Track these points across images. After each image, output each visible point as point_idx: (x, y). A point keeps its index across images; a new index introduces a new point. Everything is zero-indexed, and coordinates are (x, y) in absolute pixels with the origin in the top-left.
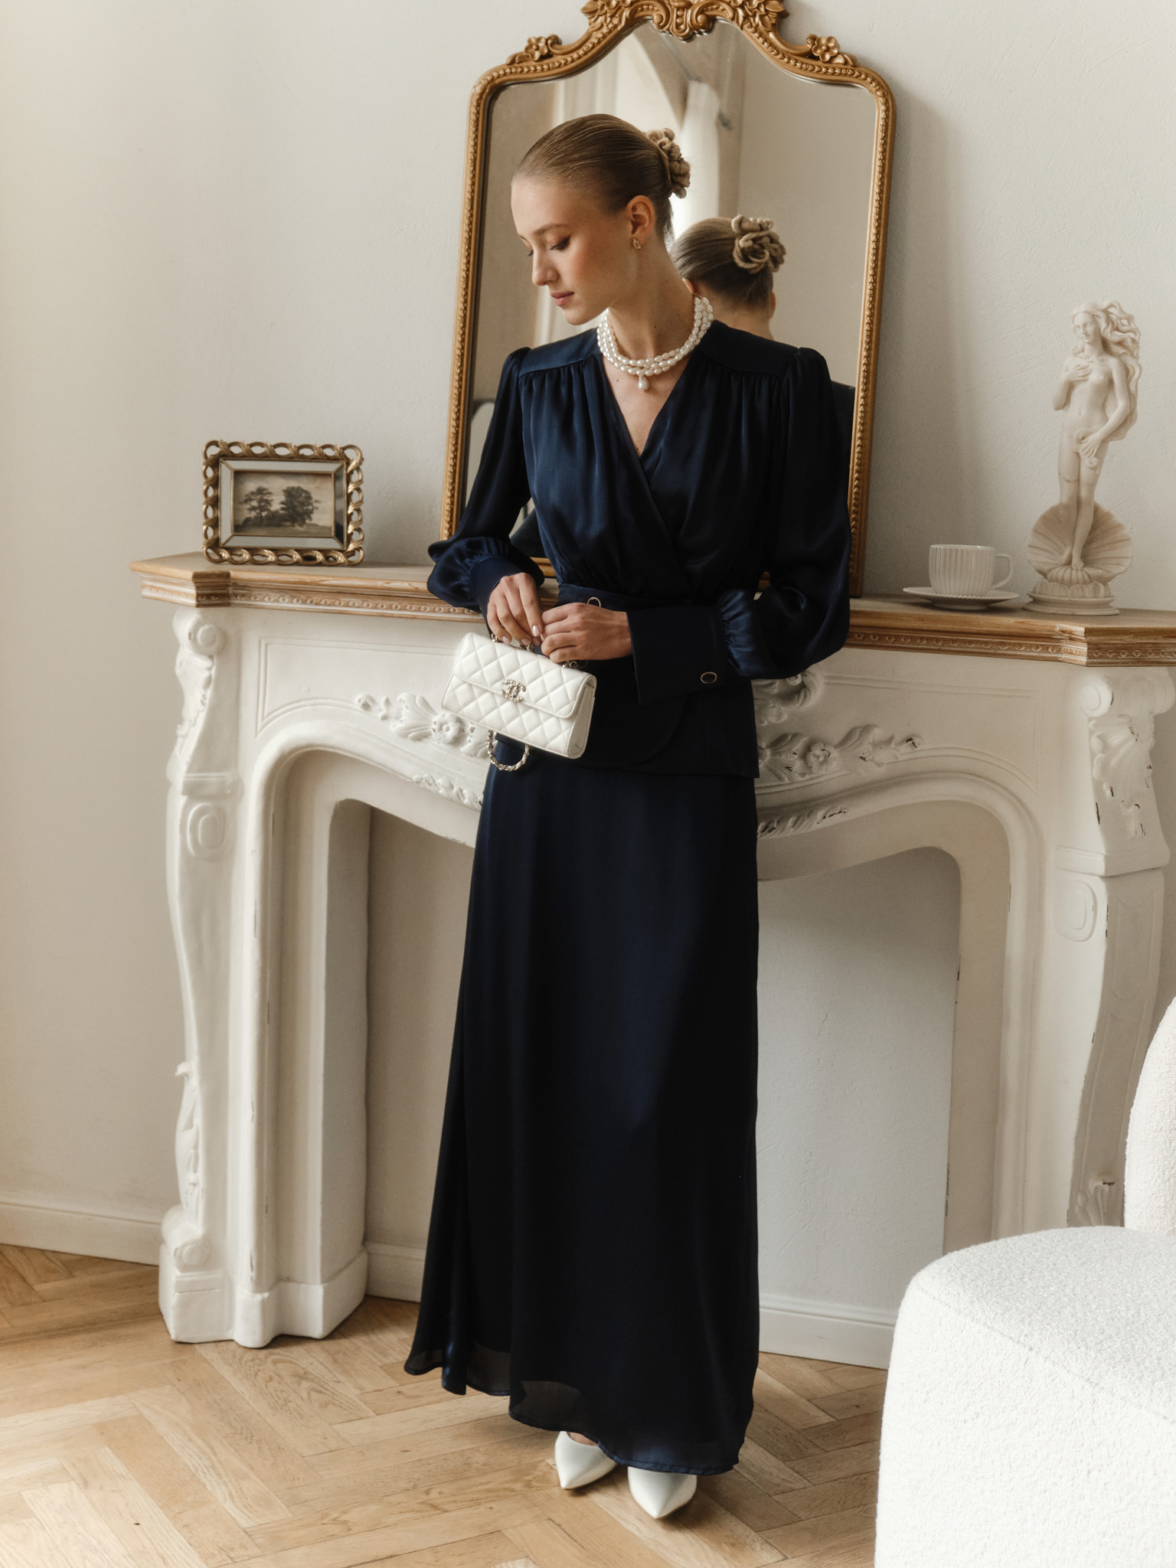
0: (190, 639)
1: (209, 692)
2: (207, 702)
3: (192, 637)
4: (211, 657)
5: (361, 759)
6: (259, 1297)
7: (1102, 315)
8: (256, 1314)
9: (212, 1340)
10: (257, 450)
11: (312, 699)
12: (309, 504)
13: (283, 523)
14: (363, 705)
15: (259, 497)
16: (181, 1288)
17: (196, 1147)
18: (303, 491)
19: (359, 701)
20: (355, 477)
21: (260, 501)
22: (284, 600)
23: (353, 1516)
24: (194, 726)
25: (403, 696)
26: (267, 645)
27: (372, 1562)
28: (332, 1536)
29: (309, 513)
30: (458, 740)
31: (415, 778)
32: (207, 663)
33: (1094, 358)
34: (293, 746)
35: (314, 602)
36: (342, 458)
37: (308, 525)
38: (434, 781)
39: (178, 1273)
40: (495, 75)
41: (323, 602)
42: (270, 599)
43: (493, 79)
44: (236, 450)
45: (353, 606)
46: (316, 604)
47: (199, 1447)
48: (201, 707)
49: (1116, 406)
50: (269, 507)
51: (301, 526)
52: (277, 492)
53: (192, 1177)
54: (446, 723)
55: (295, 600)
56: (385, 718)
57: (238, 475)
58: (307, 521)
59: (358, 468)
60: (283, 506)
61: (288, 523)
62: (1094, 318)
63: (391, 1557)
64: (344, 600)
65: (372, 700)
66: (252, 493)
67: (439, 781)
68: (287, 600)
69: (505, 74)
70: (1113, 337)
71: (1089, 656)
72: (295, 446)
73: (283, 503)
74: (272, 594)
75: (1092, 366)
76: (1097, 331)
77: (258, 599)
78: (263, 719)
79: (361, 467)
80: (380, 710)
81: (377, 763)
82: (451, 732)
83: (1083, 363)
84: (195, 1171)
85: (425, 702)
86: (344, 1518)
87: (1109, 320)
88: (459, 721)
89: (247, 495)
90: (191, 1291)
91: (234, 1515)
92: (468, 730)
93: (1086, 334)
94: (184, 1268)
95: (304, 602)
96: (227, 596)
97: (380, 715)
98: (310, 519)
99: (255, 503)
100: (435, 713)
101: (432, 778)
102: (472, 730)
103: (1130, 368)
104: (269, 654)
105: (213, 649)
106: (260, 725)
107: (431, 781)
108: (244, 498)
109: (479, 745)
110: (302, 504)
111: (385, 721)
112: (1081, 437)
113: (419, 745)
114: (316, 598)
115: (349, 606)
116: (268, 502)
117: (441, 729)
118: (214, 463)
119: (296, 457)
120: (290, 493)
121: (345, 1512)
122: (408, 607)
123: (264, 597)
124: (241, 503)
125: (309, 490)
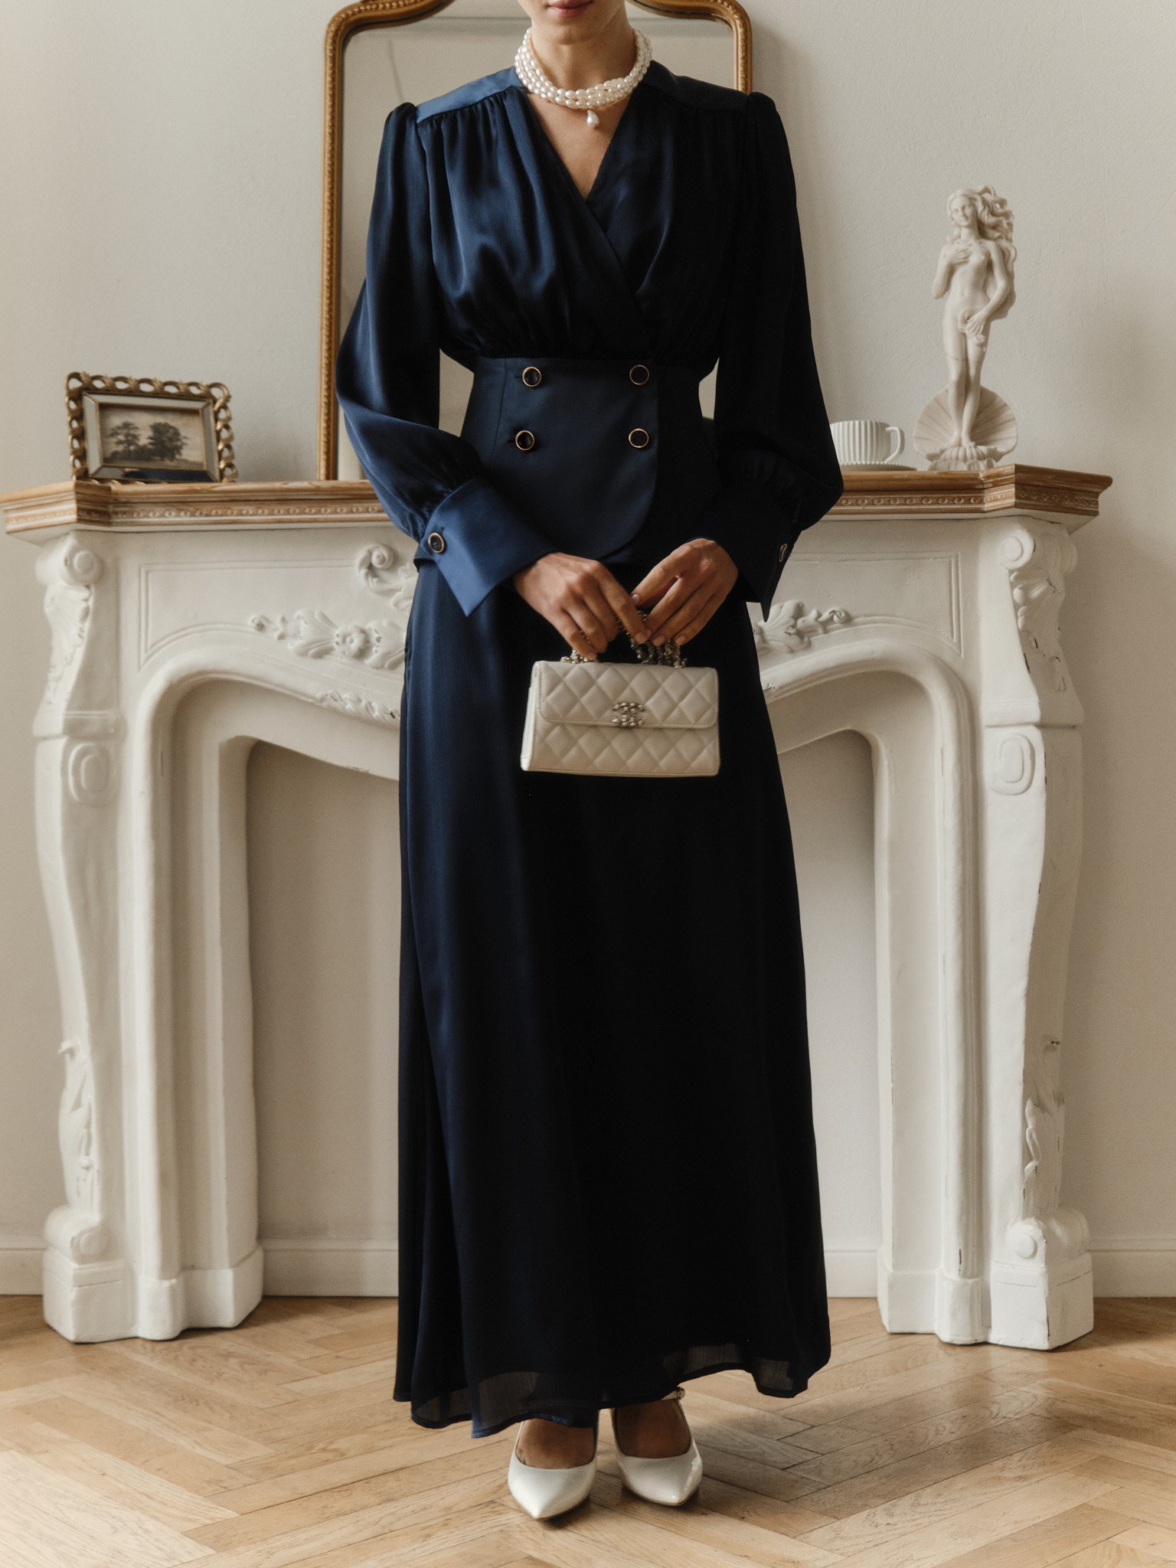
0: (66, 565)
1: (87, 625)
2: (85, 635)
3: (69, 563)
4: (88, 587)
5: (258, 683)
6: (166, 1284)
7: (978, 198)
8: (164, 1301)
9: (115, 1338)
10: (121, 385)
11: (199, 625)
12: (178, 440)
13: (153, 457)
14: (258, 625)
15: (125, 431)
16: (80, 1282)
17: (88, 1126)
18: (171, 427)
19: (253, 621)
20: (223, 415)
21: (127, 435)
22: (170, 514)
23: (341, 1444)
24: (69, 664)
25: (299, 613)
26: (147, 573)
27: (381, 1475)
28: (328, 1460)
29: (178, 449)
30: (362, 653)
31: (318, 695)
32: (85, 593)
33: (972, 241)
34: (183, 674)
35: (204, 513)
36: (207, 397)
37: (177, 460)
38: (340, 697)
39: (75, 1266)
40: (350, 13)
41: (213, 512)
42: (154, 514)
43: (348, 16)
44: (98, 384)
45: (247, 514)
46: (207, 515)
47: (141, 1413)
48: (79, 641)
49: (996, 288)
50: (136, 441)
51: (171, 461)
52: (144, 426)
53: (84, 1161)
54: (349, 634)
55: (182, 513)
56: (282, 637)
57: (103, 408)
58: (177, 456)
59: (224, 407)
60: (151, 441)
61: (157, 458)
62: (971, 201)
63: (402, 1469)
64: (236, 508)
65: (267, 620)
66: (119, 428)
67: (345, 696)
68: (173, 514)
69: (360, 11)
70: (988, 219)
71: (1017, 497)
72: (160, 382)
73: (150, 438)
74: (158, 509)
75: (971, 249)
76: (975, 212)
77: (141, 515)
78: (146, 651)
79: (229, 405)
80: (276, 627)
81: (276, 685)
82: (356, 643)
83: (962, 247)
84: (88, 1154)
85: (325, 618)
86: (333, 1447)
87: (985, 203)
88: (363, 631)
89: (113, 429)
90: (90, 1285)
91: (209, 1457)
92: (373, 640)
93: (965, 215)
94: (82, 1259)
95: (193, 515)
96: (106, 514)
97: (276, 635)
98: (180, 454)
99: (121, 437)
100: (335, 627)
101: (337, 693)
102: (378, 640)
103: (1006, 251)
104: (150, 582)
105: (90, 576)
106: (143, 656)
107: (337, 697)
108: (109, 432)
109: (386, 655)
110: (171, 439)
111: (282, 641)
112: (966, 317)
113: (320, 662)
114: (205, 509)
115: (242, 515)
116: (135, 437)
117: (344, 641)
118: (76, 396)
119: (160, 394)
120: (157, 429)
121: (331, 1443)
122: (307, 510)
123: (148, 512)
124: (107, 437)
125: (177, 427)
